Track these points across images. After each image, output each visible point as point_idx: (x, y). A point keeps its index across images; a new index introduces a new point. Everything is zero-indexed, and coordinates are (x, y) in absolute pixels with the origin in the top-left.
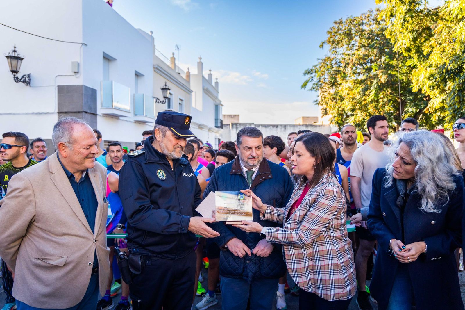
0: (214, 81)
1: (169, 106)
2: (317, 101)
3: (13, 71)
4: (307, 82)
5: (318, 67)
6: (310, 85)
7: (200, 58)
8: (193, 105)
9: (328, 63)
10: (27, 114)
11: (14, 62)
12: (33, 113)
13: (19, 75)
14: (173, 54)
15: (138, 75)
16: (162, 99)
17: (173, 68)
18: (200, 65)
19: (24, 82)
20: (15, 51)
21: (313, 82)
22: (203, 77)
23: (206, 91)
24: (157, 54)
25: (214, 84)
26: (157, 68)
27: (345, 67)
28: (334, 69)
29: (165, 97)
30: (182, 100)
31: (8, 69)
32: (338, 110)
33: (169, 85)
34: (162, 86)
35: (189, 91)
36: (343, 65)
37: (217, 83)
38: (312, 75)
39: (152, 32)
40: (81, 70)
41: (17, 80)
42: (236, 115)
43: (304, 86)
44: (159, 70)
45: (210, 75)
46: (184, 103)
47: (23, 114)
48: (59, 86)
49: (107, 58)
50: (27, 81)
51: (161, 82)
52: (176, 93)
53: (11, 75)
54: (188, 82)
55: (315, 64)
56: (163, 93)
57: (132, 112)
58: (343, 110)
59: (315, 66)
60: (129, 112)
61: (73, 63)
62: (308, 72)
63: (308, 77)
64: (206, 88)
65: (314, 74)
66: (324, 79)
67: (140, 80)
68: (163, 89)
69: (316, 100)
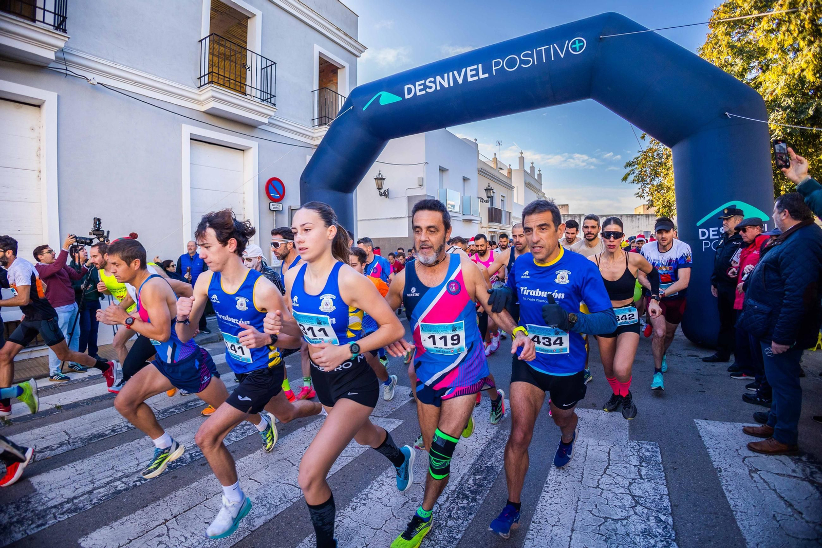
0: (537, 173)
1: (492, 204)
2: (638, 194)
3: (379, 189)
4: (628, 175)
5: (639, 159)
6: (631, 178)
7: (522, 153)
8: (515, 201)
9: (650, 155)
10: (386, 219)
11: (380, 182)
12: (391, 218)
13: (382, 191)
14: (495, 154)
15: (465, 179)
16: (486, 199)
17: (495, 168)
18: (522, 159)
19: (385, 195)
20: (380, 174)
21: (635, 175)
22: (525, 171)
23: (528, 185)
24: (481, 158)
25: (536, 177)
26: (481, 171)
27: (667, 158)
28: (656, 160)
29: (488, 197)
30: (504, 197)
31: (375, 187)
32: (664, 202)
33: (493, 185)
34: (486, 186)
35: (511, 188)
36: (665, 157)
37: (540, 175)
38: (633, 168)
39: (476, 140)
40: (425, 184)
41: (381, 194)
42: (564, 205)
43: (625, 178)
44: (483, 172)
45: (532, 168)
46: (506, 200)
47: (384, 219)
48: (408, 197)
49: (442, 170)
50: (386, 194)
51: (485, 183)
52: (498, 191)
53: (378, 191)
54: (510, 178)
55: (637, 156)
56: (487, 193)
57: (461, 212)
58: (668, 202)
59: (637, 158)
60: (459, 213)
61: (418, 178)
62: (629, 164)
63: (629, 169)
64: (528, 182)
65: (636, 166)
66: (645, 171)
67: (467, 183)
68: (486, 190)
69: (637, 192)
